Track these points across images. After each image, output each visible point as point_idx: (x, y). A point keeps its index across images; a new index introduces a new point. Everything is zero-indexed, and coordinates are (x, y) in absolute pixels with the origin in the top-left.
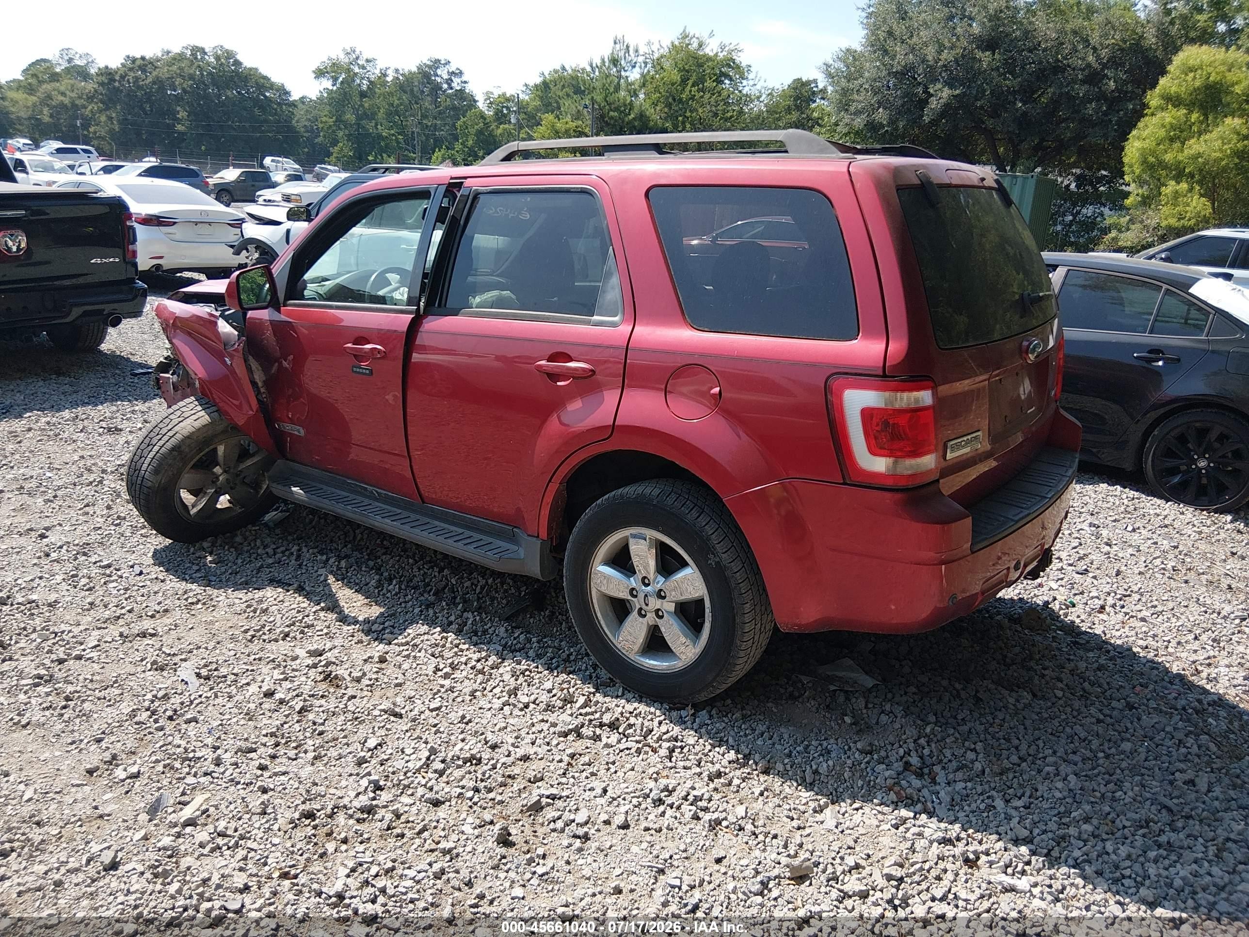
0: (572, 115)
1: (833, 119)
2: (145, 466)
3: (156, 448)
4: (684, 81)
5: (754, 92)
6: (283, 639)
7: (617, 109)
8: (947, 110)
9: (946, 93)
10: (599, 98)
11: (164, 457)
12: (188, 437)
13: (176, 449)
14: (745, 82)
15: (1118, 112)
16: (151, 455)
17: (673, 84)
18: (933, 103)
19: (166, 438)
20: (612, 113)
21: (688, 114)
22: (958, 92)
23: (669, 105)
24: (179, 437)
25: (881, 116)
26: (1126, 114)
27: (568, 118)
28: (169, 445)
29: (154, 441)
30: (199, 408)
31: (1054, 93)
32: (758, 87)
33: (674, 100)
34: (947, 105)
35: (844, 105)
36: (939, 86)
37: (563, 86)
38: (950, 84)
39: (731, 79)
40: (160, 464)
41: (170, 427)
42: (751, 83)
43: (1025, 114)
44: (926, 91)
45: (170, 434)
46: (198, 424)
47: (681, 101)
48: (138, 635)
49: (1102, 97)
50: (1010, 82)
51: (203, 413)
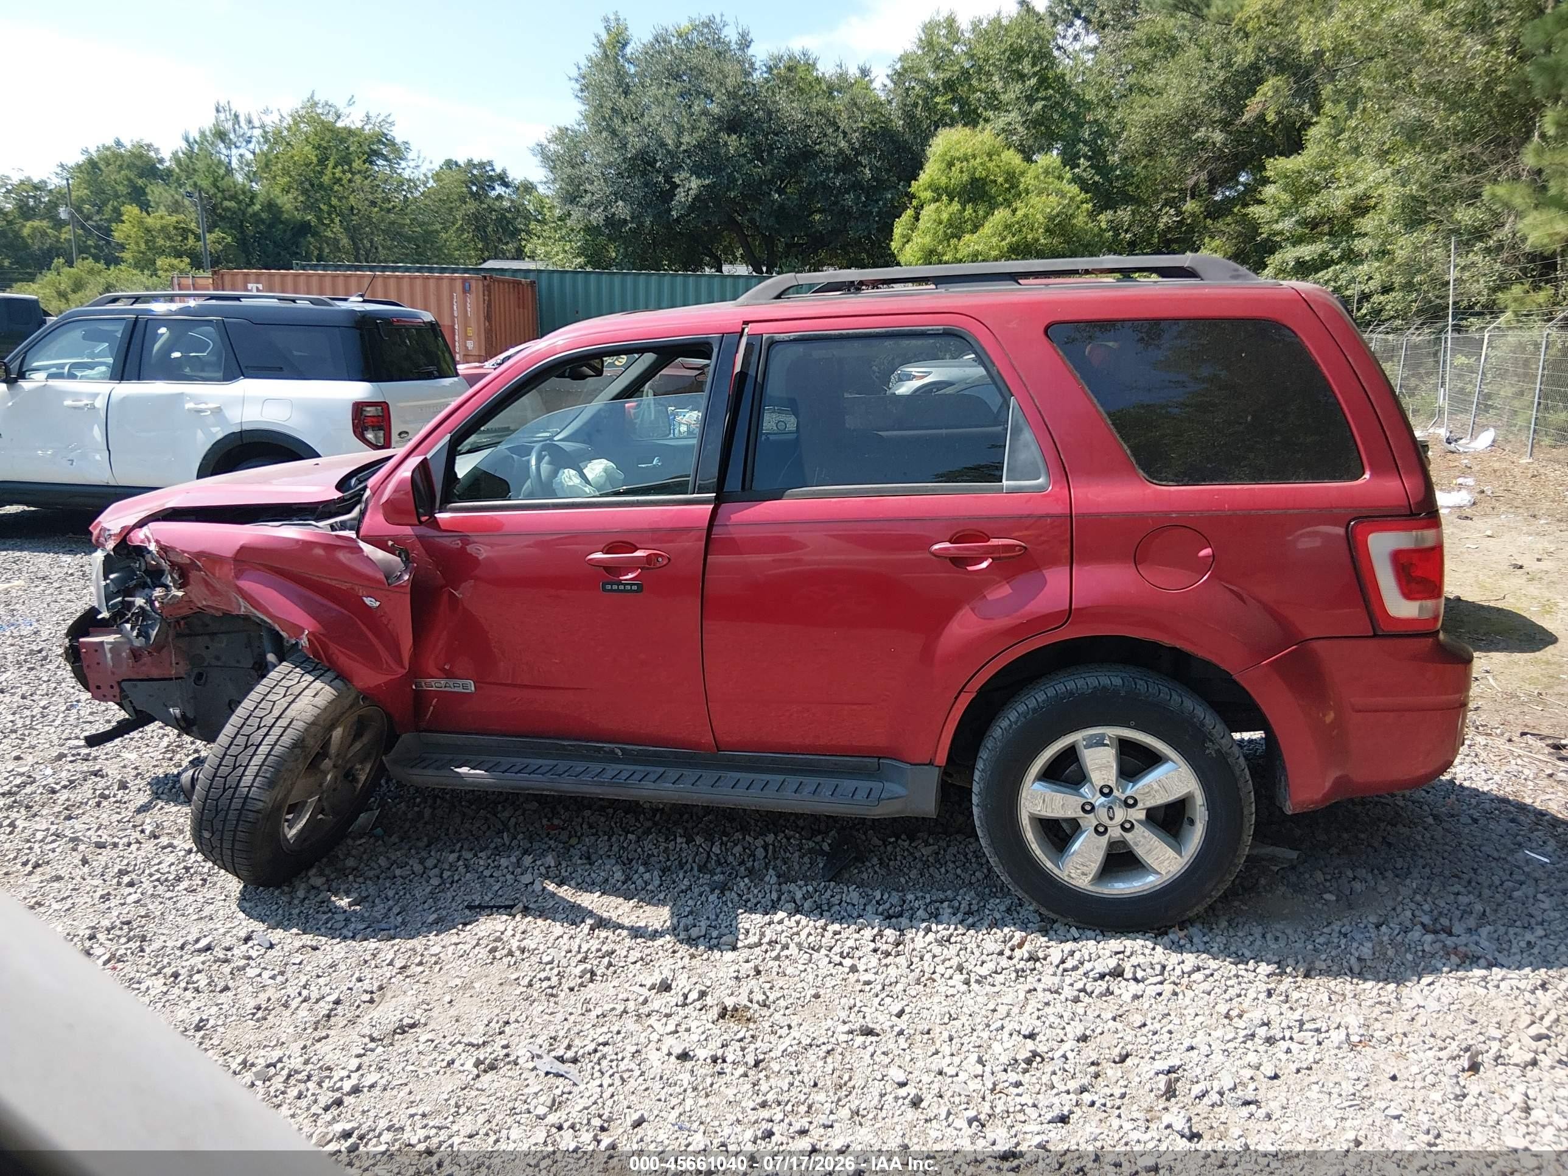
0: (167, 207)
1: (557, 212)
2: (247, 780)
3: (264, 749)
4: (322, 161)
5: (418, 174)
6: (592, 981)
7: (233, 198)
8: (699, 203)
9: (695, 183)
10: (205, 184)
11: (282, 759)
12: (313, 724)
13: (299, 744)
14: (403, 164)
15: (877, 201)
16: (257, 760)
17: (308, 165)
18: (680, 195)
19: (276, 731)
20: (226, 203)
21: (334, 201)
22: (707, 182)
23: (305, 192)
24: (299, 725)
25: (621, 209)
26: (885, 204)
27: (162, 211)
28: (286, 740)
29: (256, 738)
30: (310, 678)
31: (810, 183)
32: (423, 170)
33: (312, 185)
34: (697, 198)
35: (572, 197)
36: (684, 175)
37: (121, 166)
38: (697, 171)
39: (386, 159)
40: (277, 771)
41: (276, 713)
42: (412, 164)
43: (782, 206)
44: (668, 179)
45: (283, 722)
46: (321, 701)
47: (321, 186)
48: (395, 1032)
49: (856, 186)
50: (760, 171)
51: (318, 684)
